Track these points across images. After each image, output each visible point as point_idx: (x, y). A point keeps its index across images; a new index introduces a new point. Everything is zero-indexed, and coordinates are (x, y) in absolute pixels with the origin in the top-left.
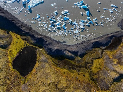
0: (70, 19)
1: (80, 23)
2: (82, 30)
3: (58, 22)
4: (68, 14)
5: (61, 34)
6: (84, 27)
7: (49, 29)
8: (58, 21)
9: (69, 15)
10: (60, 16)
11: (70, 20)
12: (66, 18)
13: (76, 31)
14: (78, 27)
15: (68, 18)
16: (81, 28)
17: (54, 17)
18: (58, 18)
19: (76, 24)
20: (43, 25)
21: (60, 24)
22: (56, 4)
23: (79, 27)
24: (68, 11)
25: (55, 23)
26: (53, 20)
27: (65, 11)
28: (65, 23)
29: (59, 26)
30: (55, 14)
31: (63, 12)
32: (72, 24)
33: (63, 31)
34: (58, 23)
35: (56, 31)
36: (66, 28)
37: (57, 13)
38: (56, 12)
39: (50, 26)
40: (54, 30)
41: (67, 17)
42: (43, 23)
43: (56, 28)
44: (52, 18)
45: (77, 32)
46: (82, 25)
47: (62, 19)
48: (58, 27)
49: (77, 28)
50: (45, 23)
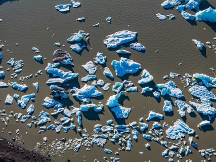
0: (145, 71)
1: (195, 90)
3: (88, 82)
4: (137, 45)
5: (103, 141)
6: (213, 109)
7: (44, 119)
8: (85, 79)
9: (143, 51)
10: (100, 57)
11: (147, 76)
12: (124, 64)
13: (176, 128)
14: (183, 109)
15: (134, 66)
16: (201, 114)
17: (66, 62)
18: (88, 66)
19: (177, 92)
20: (16, 99)
21: (97, 92)
22: (78, 3)
23: (189, 110)
24: (133, 34)
25: (75, 89)
26: (65, 74)
27: (123, 33)
28: (123, 89)
29: (93, 105)
30: (76, 47)
31: (110, 39)
32: (156, 94)
33: (109, 128)
34: (85, 88)
35: (75, 129)
36: (125, 110)
37: (81, 42)
38: (77, 36)
39: (48, 101)
40: (68, 124)
41: (131, 63)
42: (16, 88)
43: (77, 110)
44: (58, 67)
45: (180, 135)
46: (203, 99)
47: (107, 71)
48: (88, 105)
49: (182, 113)
50: (24, 86)
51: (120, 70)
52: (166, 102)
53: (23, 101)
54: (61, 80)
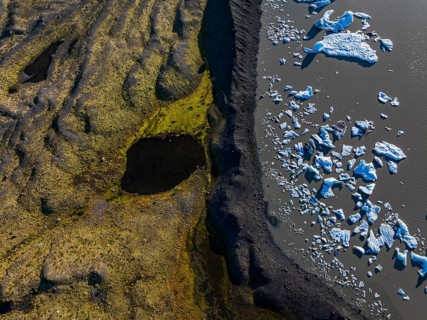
0: (373, 185)
1: (386, 228)
2: (363, 250)
4: (394, 166)
5: (297, 195)
6: (378, 250)
7: (285, 153)
8: (334, 153)
9: (391, 173)
10: (361, 150)
11: (369, 189)
12: (367, 169)
13: (344, 234)
14: (362, 228)
15: (372, 176)
16: (367, 243)
17: (338, 133)
18: (347, 149)
19: (373, 216)
20: (287, 129)
21: (330, 168)
22: (397, 103)
23: (363, 234)
24: (401, 155)
25: (321, 154)
26: (328, 139)
27: (396, 149)
28: (345, 181)
29: (317, 172)
30: (355, 130)
31: (382, 145)
32: (359, 204)
33: (308, 193)
34: (327, 159)
35: (292, 174)
36: (330, 193)
37: (363, 131)
38: (365, 124)
39: (300, 145)
40: (292, 168)
41: (373, 172)
42: (294, 123)
43: (306, 166)
44: (329, 132)
45: (338, 239)
46: (382, 238)
47: (352, 162)
48: (315, 170)
49: (357, 230)
50: (299, 126)
51: (360, 169)
52: (358, 214)
53: (288, 133)
54: (320, 141)
